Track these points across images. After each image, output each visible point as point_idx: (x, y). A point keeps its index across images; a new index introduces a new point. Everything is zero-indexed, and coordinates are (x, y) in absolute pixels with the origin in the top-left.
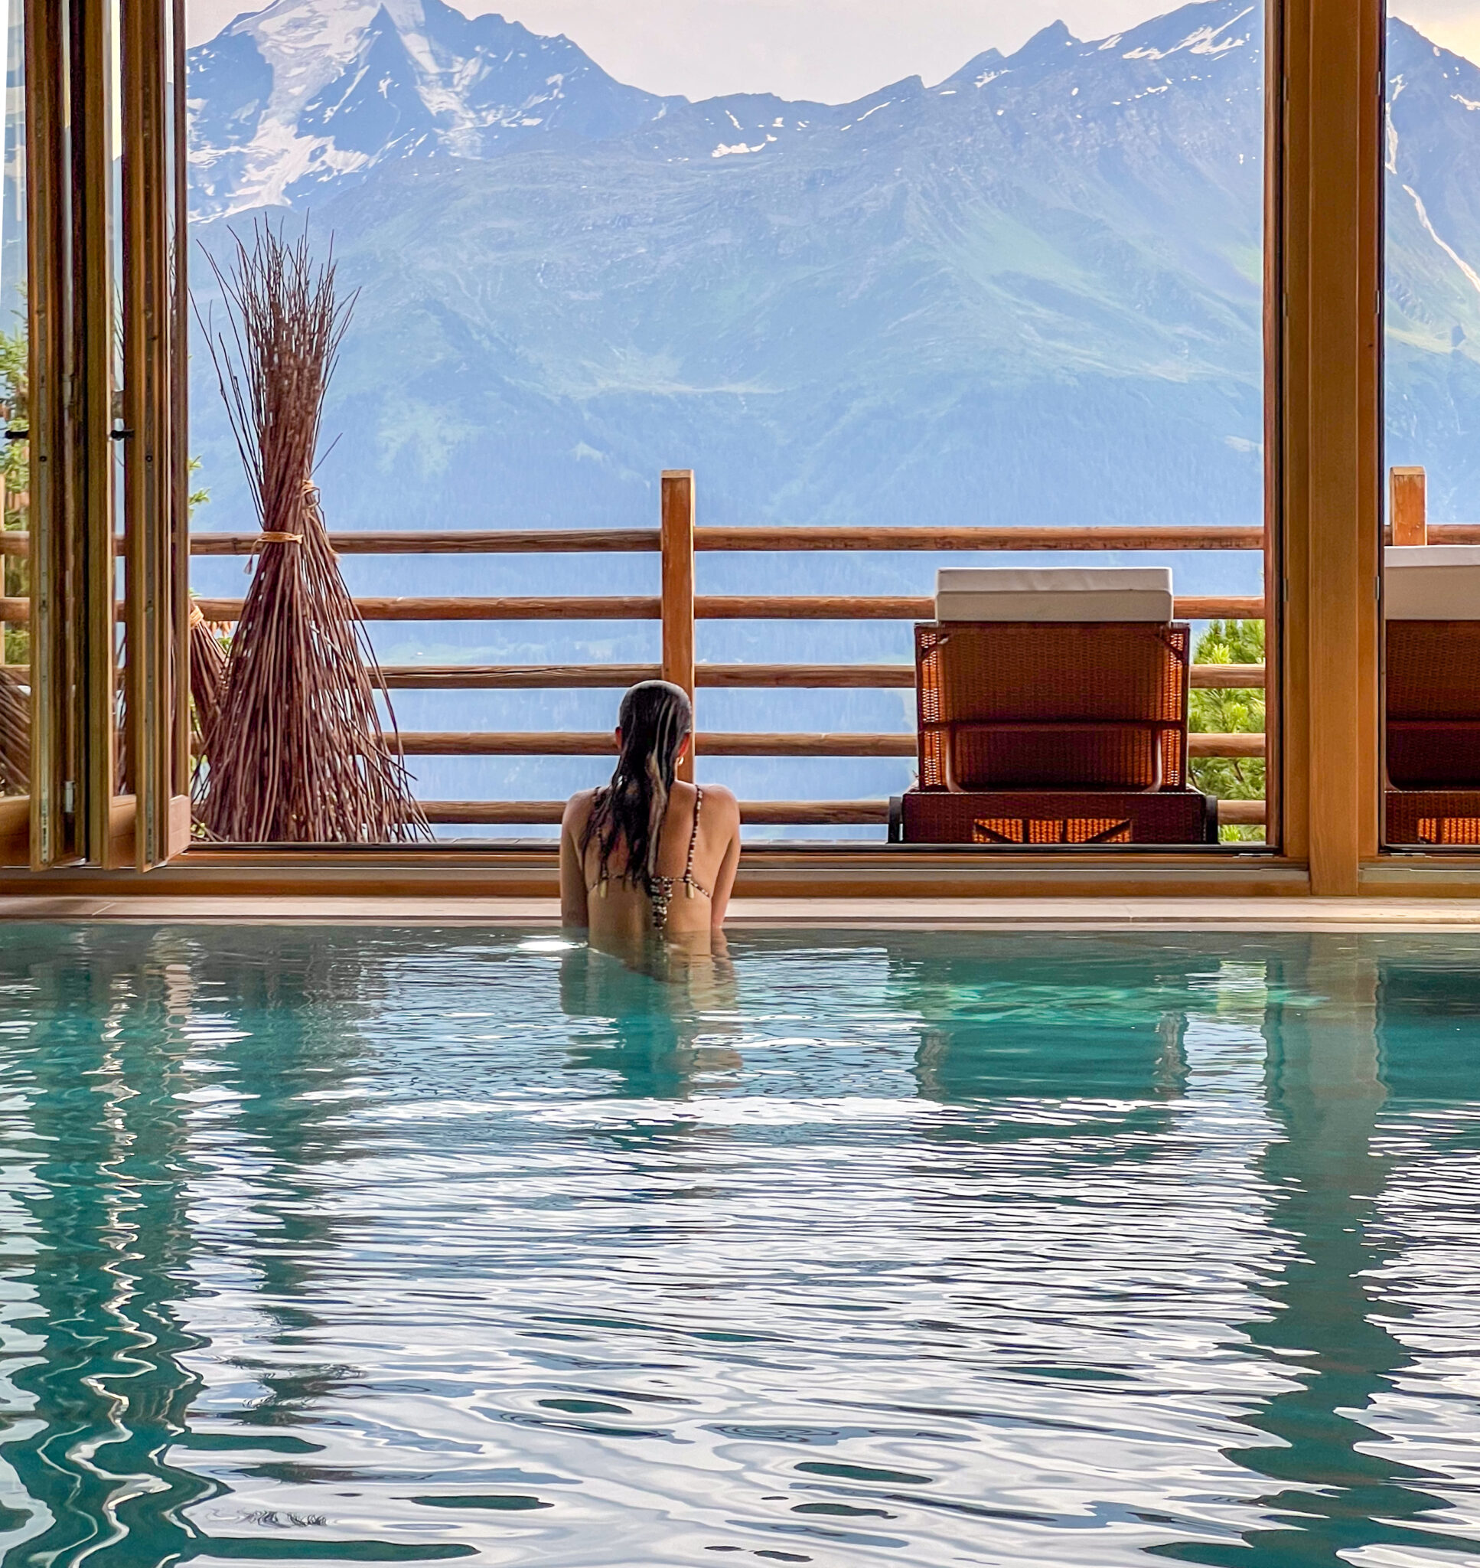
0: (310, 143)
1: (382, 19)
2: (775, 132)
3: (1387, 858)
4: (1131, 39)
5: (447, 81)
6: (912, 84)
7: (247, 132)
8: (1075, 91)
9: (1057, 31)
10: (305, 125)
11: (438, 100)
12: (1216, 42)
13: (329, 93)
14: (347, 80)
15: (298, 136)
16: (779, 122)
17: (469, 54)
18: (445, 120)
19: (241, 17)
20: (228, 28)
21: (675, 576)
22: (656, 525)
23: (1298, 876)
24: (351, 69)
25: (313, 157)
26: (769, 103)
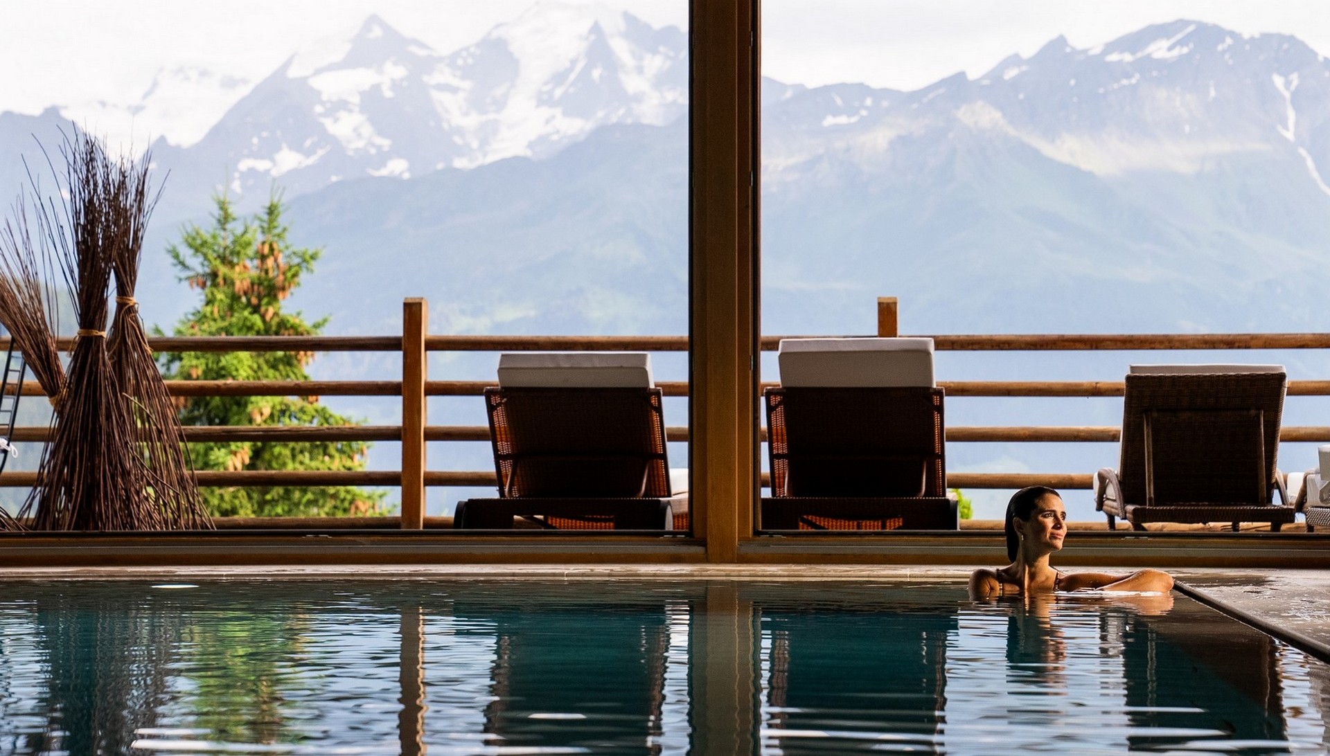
0: (545, 112)
1: (596, 29)
2: (867, 108)
3: (758, 538)
4: (1111, 47)
5: (640, 70)
6: (960, 77)
7: (500, 104)
8: (1073, 82)
9: (1061, 41)
10: (543, 100)
11: (633, 84)
12: (1170, 49)
13: (559, 78)
14: (571, 69)
15: (537, 106)
16: (869, 102)
17: (654, 52)
18: (638, 98)
19: (498, 26)
20: (489, 34)
21: (412, 367)
22: (399, 332)
23: (698, 550)
24: (574, 62)
25: (547, 122)
26: (862, 90)
